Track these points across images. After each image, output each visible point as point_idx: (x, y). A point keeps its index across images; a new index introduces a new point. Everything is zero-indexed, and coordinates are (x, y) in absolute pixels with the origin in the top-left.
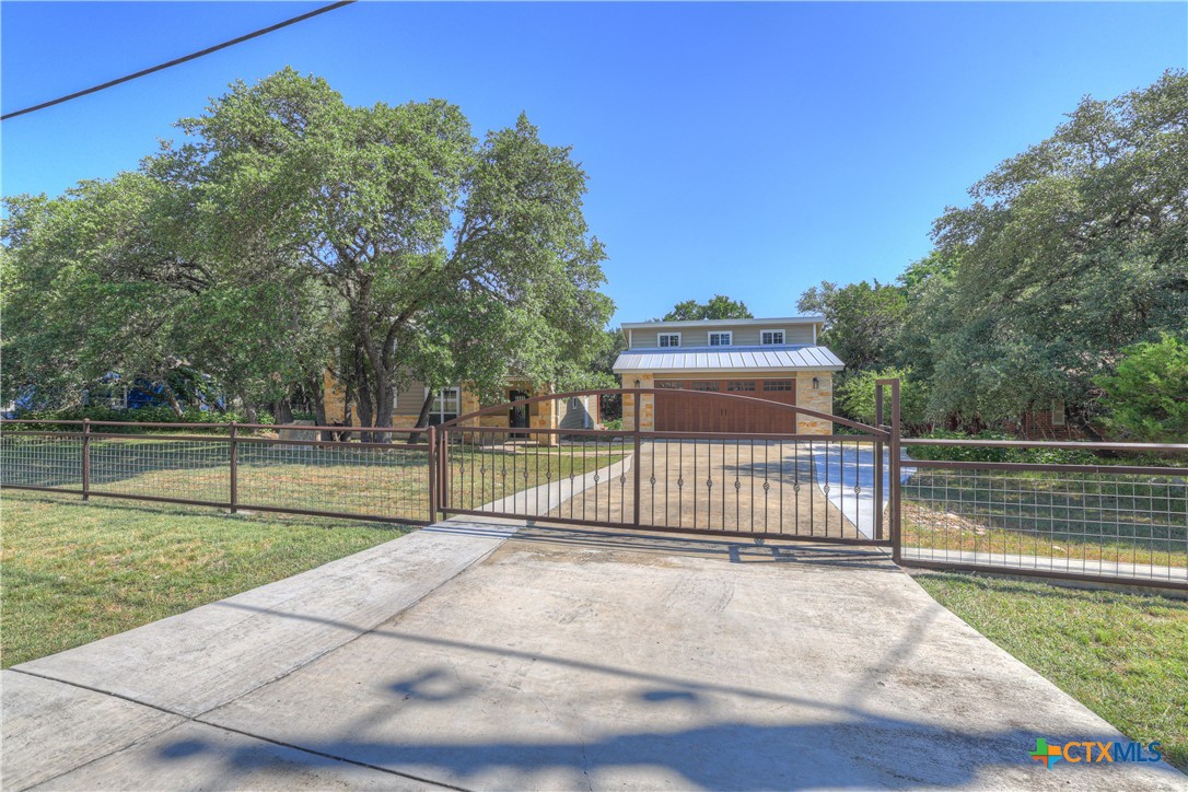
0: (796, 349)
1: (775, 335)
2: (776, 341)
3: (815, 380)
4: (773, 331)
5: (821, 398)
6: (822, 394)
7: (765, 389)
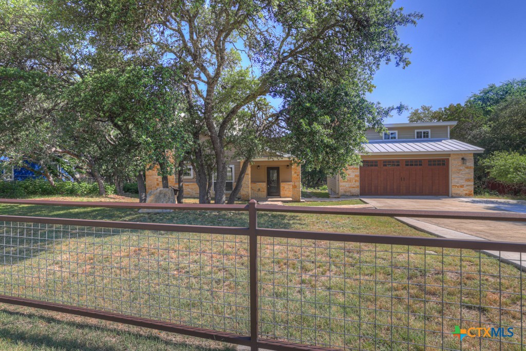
0: (440, 141)
1: (424, 133)
2: (424, 137)
3: (463, 159)
4: (423, 131)
5: (467, 170)
6: (467, 168)
7: (429, 165)
